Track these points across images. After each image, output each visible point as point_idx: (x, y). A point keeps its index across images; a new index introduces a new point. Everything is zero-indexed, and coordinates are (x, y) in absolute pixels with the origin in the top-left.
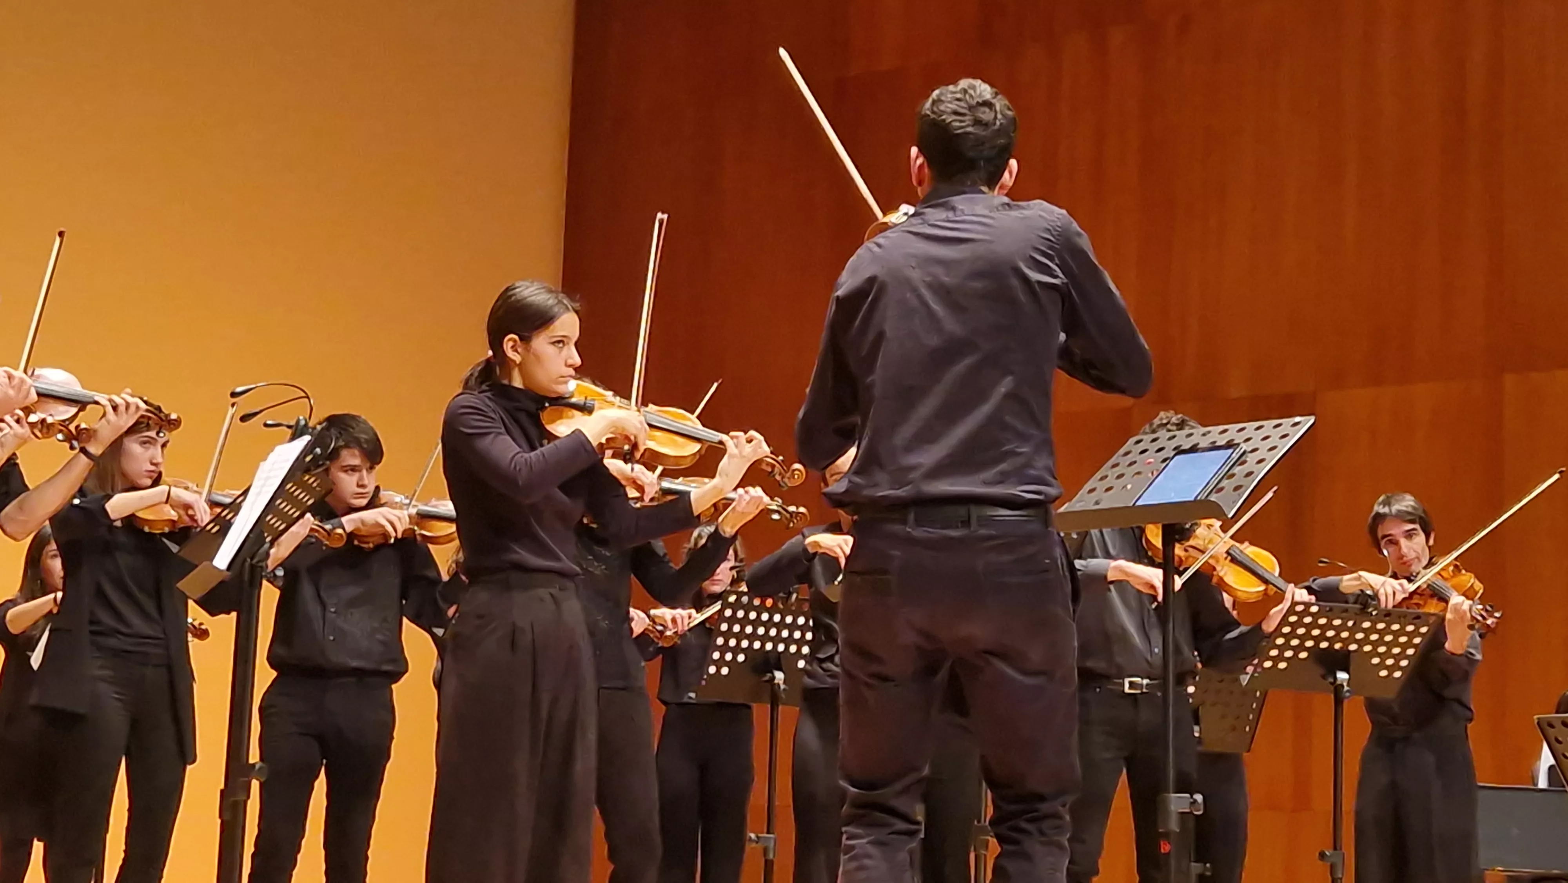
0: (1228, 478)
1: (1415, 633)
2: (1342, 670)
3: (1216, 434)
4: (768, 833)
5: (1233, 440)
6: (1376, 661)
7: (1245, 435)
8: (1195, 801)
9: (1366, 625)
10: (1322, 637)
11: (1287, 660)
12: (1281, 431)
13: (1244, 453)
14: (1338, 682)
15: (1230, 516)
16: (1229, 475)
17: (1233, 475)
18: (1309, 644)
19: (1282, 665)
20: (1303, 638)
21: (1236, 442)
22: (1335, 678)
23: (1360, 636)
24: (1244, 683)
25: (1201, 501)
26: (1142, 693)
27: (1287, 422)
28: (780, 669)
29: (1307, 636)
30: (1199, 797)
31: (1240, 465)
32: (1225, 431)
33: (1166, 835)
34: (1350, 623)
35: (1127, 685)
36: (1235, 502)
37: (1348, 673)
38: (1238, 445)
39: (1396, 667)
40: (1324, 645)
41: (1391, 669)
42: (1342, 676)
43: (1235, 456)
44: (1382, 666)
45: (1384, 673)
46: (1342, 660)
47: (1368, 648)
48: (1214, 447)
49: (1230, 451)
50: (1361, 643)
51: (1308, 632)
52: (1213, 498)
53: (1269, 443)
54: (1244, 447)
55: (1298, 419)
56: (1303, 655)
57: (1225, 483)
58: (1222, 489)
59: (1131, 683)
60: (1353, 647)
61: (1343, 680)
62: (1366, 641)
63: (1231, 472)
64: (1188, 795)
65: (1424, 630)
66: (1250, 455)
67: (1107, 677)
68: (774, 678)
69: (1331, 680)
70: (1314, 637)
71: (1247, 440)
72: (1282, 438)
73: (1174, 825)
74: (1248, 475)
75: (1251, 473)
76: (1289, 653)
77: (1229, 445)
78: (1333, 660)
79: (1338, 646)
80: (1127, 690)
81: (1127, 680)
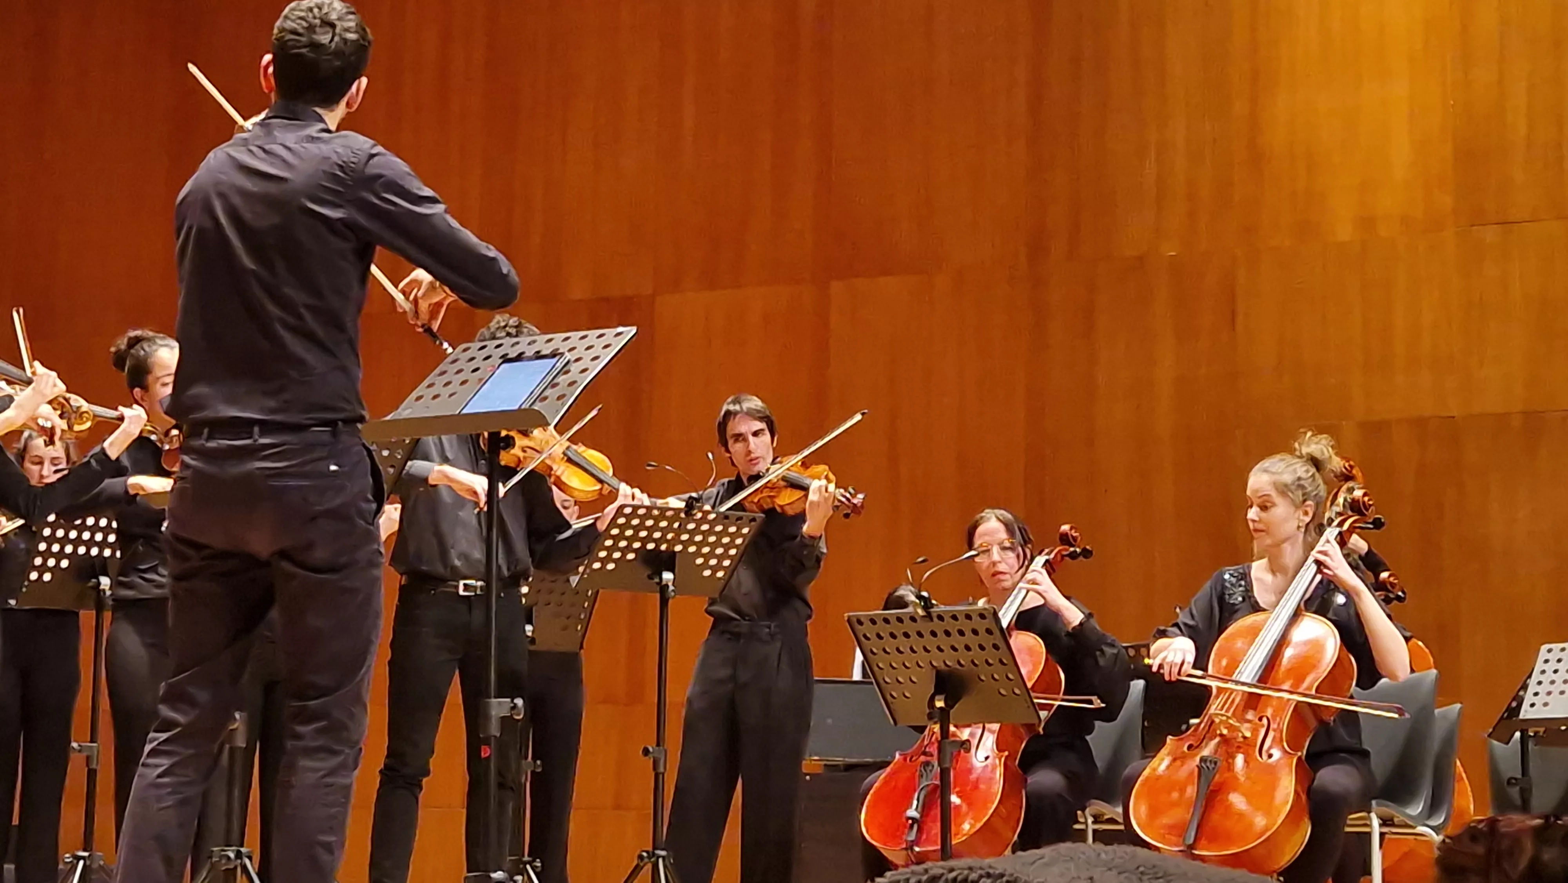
0: (552, 387)
1: (737, 534)
2: (667, 570)
3: (542, 343)
4: (92, 742)
5: (558, 349)
6: (699, 561)
7: (569, 344)
8: (515, 705)
9: (691, 526)
10: (649, 539)
11: (615, 561)
12: (604, 341)
13: (568, 362)
14: (664, 583)
16: (553, 385)
17: (557, 384)
18: (637, 545)
19: (611, 566)
20: (630, 540)
21: (560, 351)
22: (661, 579)
23: (685, 537)
24: (575, 584)
25: (525, 410)
26: (476, 595)
27: (610, 332)
28: (106, 574)
29: (635, 538)
30: (519, 702)
31: (564, 374)
32: (551, 341)
33: (487, 740)
34: (676, 525)
35: (461, 587)
36: (558, 412)
37: (673, 573)
38: (562, 354)
39: (719, 567)
40: (651, 546)
41: (715, 569)
42: (667, 576)
43: (559, 365)
44: (705, 565)
45: (707, 573)
46: (668, 561)
47: (692, 549)
48: (538, 356)
49: (554, 360)
50: (686, 544)
51: (636, 534)
52: (536, 407)
53: (592, 353)
54: (568, 356)
55: (620, 329)
56: (631, 556)
57: (548, 393)
58: (546, 398)
59: (465, 585)
60: (678, 548)
61: (669, 580)
62: (691, 542)
63: (554, 381)
64: (509, 700)
65: (745, 531)
66: (574, 365)
67: (443, 580)
68: (99, 584)
69: (657, 580)
70: (633, 527)
71: (571, 350)
72: (606, 347)
73: (494, 730)
74: (571, 384)
75: (574, 382)
76: (617, 555)
77: (554, 355)
78: (659, 560)
79: (664, 546)
80: (461, 593)
81: (462, 583)
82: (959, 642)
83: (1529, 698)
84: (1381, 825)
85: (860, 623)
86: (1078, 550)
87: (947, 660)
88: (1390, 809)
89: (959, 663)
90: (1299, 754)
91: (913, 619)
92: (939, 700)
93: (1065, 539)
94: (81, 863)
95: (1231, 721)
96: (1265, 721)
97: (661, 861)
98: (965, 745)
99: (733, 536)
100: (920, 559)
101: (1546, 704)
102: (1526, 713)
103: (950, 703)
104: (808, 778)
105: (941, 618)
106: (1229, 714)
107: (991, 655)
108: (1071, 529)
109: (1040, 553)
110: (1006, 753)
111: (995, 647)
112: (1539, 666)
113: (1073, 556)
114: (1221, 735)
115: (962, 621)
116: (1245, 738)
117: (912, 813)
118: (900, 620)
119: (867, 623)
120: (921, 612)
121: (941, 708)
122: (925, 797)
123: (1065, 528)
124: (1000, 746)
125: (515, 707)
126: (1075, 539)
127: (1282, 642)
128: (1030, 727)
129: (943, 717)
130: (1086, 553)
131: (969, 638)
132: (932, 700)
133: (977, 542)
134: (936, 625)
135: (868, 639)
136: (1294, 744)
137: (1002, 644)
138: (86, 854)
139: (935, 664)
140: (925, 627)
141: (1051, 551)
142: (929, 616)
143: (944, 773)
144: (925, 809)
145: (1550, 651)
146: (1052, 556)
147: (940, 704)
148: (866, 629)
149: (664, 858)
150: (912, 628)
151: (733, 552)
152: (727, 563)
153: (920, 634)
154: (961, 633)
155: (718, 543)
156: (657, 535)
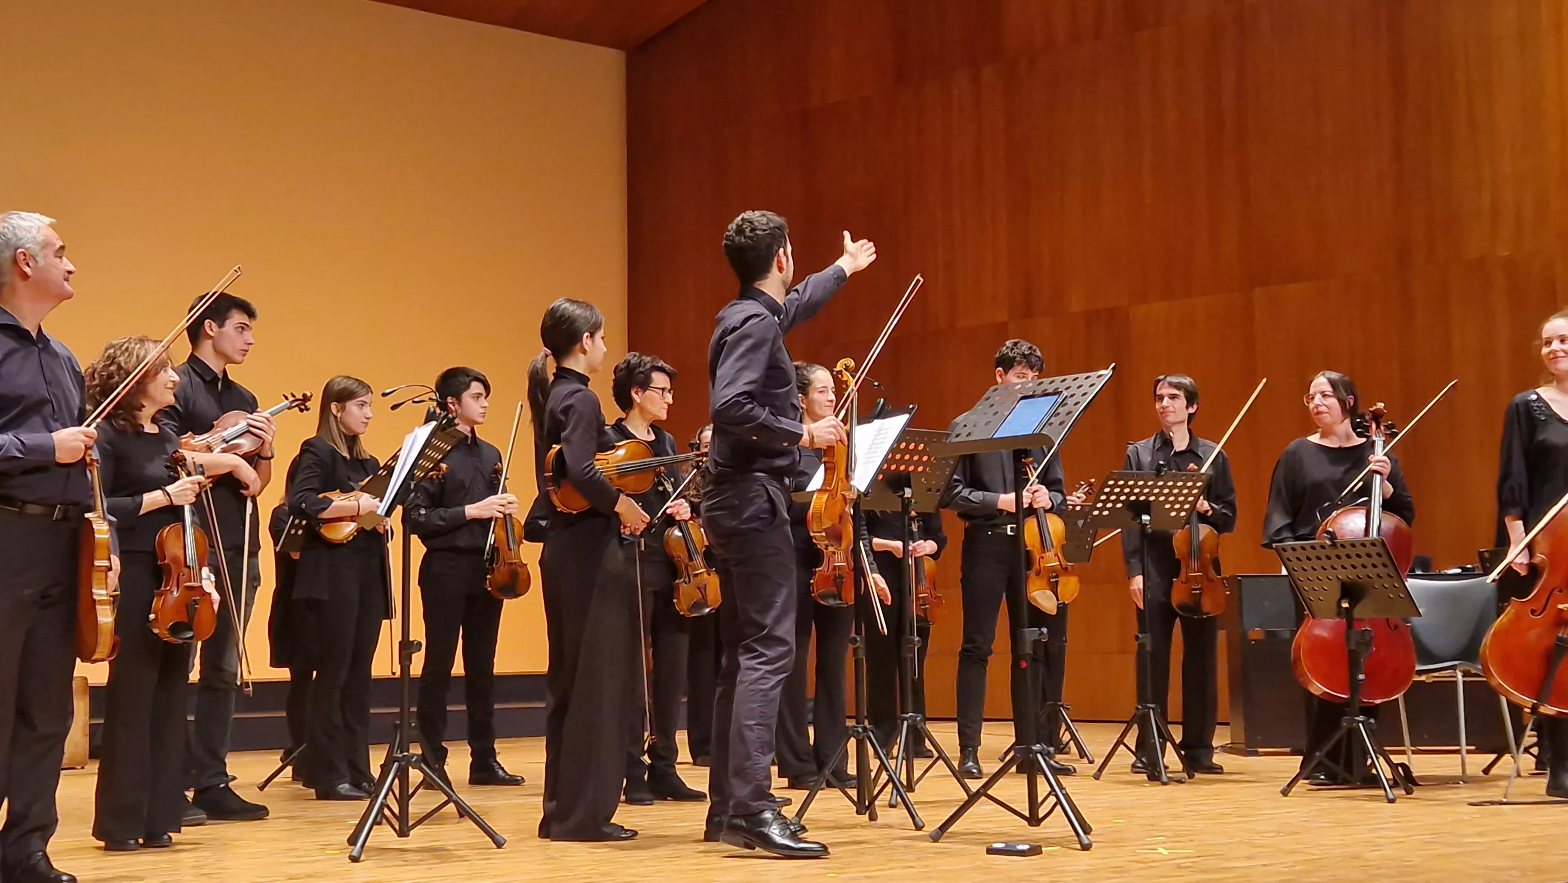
0: (1055, 416)
1: (1194, 486)
2: (1145, 514)
3: (1047, 384)
5: (1058, 388)
6: (1168, 506)
7: (1065, 385)
9: (1161, 483)
10: (1131, 493)
11: (1108, 509)
12: (1090, 381)
13: (1066, 397)
14: (1143, 522)
16: (1056, 414)
17: (1059, 414)
18: (1123, 498)
19: (1106, 513)
20: (1118, 495)
21: (1059, 390)
22: (1141, 519)
23: (1156, 490)
24: (1080, 526)
25: (1036, 434)
27: (1095, 374)
29: (1121, 493)
30: (1045, 630)
31: (1063, 406)
32: (1054, 381)
33: (1026, 655)
35: (1008, 530)
36: (1060, 434)
37: (1150, 516)
38: (1062, 392)
39: (1181, 509)
40: (1133, 498)
41: (1179, 511)
42: (1146, 518)
43: (1060, 400)
44: (1172, 509)
45: (1173, 514)
46: (1146, 507)
47: (1162, 498)
48: (1045, 394)
49: (1056, 397)
50: (1157, 495)
51: (1122, 491)
52: (1044, 432)
53: (1081, 391)
54: (1065, 393)
55: (1101, 372)
56: (1119, 506)
57: (1052, 420)
58: (1051, 424)
59: (1011, 528)
60: (1152, 498)
61: (1146, 521)
62: (1161, 493)
63: (1057, 412)
64: (1037, 629)
65: (1199, 484)
66: (1070, 399)
69: (1139, 521)
70: (1125, 494)
71: (1069, 388)
72: (1092, 385)
73: (1028, 650)
74: (1069, 413)
75: (1071, 412)
76: (1109, 505)
77: (1057, 393)
78: (1139, 508)
79: (1142, 498)
80: (1009, 533)
82: (1357, 562)
85: (1285, 550)
87: (1350, 574)
89: (1358, 577)
91: (1323, 547)
92: (1345, 603)
97: (1152, 710)
103: (1353, 604)
104: (1253, 642)
105: (1343, 546)
107: (1381, 571)
111: (1385, 566)
115: (1359, 549)
118: (1313, 548)
119: (1289, 550)
120: (1328, 542)
121: (1346, 608)
125: (1042, 633)
129: (1349, 615)
131: (1365, 560)
132: (1339, 606)
134: (1340, 551)
135: (1290, 561)
137: (1387, 562)
139: (1340, 577)
140: (1332, 553)
142: (1334, 545)
147: (1345, 605)
148: (1289, 554)
150: (1322, 553)
151: (1191, 499)
152: (1187, 506)
153: (1329, 558)
154: (1358, 556)
155: (1180, 494)
156: (1137, 490)
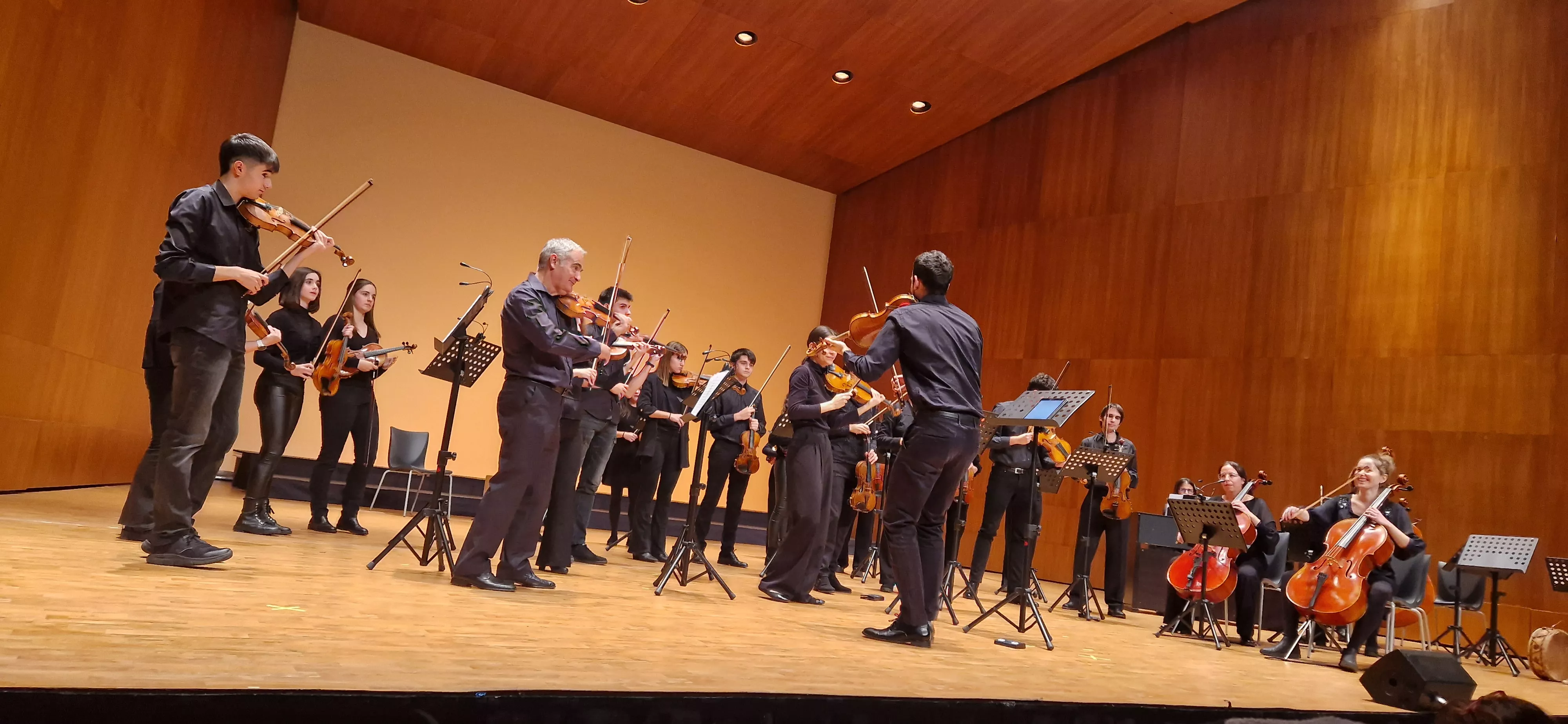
1: (1123, 461)
2: (1095, 472)
4: (881, 509)
5: (1063, 397)
6: (1107, 469)
7: (1068, 395)
8: (1039, 528)
9: (1105, 456)
12: (1082, 395)
13: (1067, 402)
15: (1060, 426)
16: (1061, 410)
17: (1063, 410)
18: (1083, 461)
19: (1073, 468)
20: (1081, 459)
22: (1092, 475)
23: (1102, 460)
25: (1050, 419)
26: (1021, 474)
27: (1084, 392)
28: (889, 452)
29: (1082, 459)
31: (1065, 407)
32: (1061, 393)
33: (1027, 540)
34: (1099, 456)
35: (1016, 471)
36: (1062, 421)
38: (1065, 399)
39: (1115, 472)
40: (1089, 462)
41: (1113, 473)
42: (1094, 474)
43: (1064, 403)
44: (1110, 471)
45: (1110, 474)
46: (1095, 468)
47: (1105, 465)
48: (1055, 399)
49: (1062, 401)
50: (1102, 463)
52: (1054, 419)
53: (1077, 400)
54: (1068, 400)
55: (1088, 391)
56: (1081, 465)
57: (1059, 413)
58: (1058, 415)
59: (1017, 470)
60: (1099, 464)
62: (1104, 462)
65: (1126, 460)
66: (1069, 403)
67: (1009, 467)
68: (887, 455)
70: (1085, 460)
71: (1069, 397)
72: (1083, 398)
75: (1069, 411)
76: (1075, 464)
77: (1061, 399)
78: (1091, 468)
79: (1094, 463)
80: (1016, 472)
81: (1016, 469)
82: (1214, 514)
83: (1463, 556)
84: (1396, 606)
86: (1267, 481)
87: (1209, 521)
88: (1400, 601)
89: (1213, 523)
90: (1364, 578)
91: (1195, 504)
92: (1204, 536)
93: (1261, 476)
94: (875, 551)
95: (1334, 560)
96: (1350, 562)
97: (1085, 579)
98: (1214, 554)
99: (1121, 461)
100: (1200, 480)
101: (1471, 560)
102: (1461, 562)
103: (1209, 537)
104: (1143, 550)
105: (1207, 504)
106: (1333, 558)
107: (1228, 521)
108: (1264, 472)
109: (1249, 481)
110: (1232, 559)
111: (1230, 519)
112: (1468, 543)
113: (1264, 483)
114: (1330, 565)
115: (1216, 508)
116: (1340, 568)
117: (1189, 576)
120: (1199, 501)
121: (1205, 539)
122: (1196, 570)
123: (1261, 472)
124: (1229, 555)
126: (1265, 476)
127: (1360, 532)
128: (1241, 550)
129: (1205, 543)
130: (1270, 483)
131: (1219, 514)
132: (1201, 537)
133: (1221, 473)
134: (1205, 507)
136: (1362, 572)
137: (1232, 517)
138: (877, 548)
139: (1203, 521)
140: (1200, 507)
141: (1255, 480)
142: (1202, 503)
143: (1204, 564)
144: (1194, 575)
145: (1474, 537)
146: (1255, 482)
147: (1204, 537)
149: (1086, 578)
150: (1195, 507)
151: (1121, 467)
152: (1118, 471)
153: (1198, 510)
154: (1216, 511)
155: (1115, 464)
156: (1091, 458)
